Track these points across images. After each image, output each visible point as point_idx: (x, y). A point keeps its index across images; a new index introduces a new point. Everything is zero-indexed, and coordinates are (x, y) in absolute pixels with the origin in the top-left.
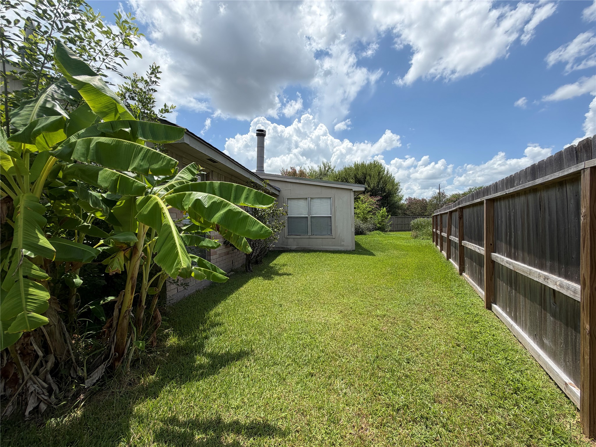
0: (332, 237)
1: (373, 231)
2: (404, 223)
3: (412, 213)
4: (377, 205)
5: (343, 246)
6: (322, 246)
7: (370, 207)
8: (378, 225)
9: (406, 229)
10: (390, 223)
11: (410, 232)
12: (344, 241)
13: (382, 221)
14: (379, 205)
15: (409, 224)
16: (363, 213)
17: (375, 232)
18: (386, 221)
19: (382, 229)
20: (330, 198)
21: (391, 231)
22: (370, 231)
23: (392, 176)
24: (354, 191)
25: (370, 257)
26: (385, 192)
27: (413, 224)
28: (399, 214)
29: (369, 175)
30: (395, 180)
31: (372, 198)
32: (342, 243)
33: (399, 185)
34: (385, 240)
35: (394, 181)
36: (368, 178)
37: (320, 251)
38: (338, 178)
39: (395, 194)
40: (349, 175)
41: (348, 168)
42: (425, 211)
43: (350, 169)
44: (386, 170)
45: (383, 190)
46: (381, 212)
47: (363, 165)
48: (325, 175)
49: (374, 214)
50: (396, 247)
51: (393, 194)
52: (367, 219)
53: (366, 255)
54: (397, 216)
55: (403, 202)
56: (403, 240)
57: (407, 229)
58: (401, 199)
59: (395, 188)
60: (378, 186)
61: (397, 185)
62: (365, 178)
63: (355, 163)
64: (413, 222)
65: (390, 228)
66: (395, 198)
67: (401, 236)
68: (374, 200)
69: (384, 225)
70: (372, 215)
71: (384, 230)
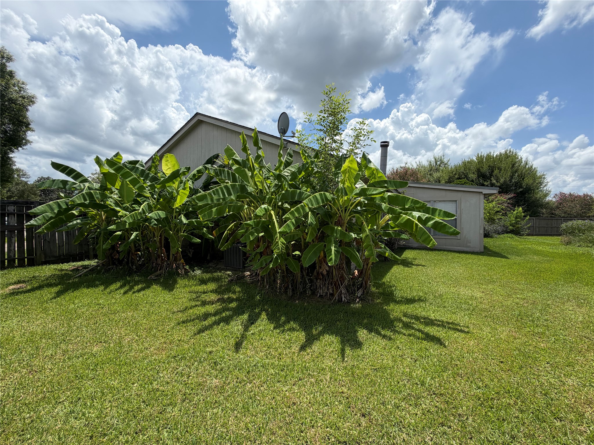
0: (457, 238)
1: (503, 233)
2: (550, 226)
3: (565, 213)
4: (508, 203)
5: (469, 247)
6: (445, 246)
7: (499, 207)
8: (511, 227)
9: (553, 233)
10: (528, 225)
11: (560, 237)
12: (470, 243)
13: (517, 223)
14: (512, 204)
15: (558, 228)
16: (489, 213)
17: (506, 235)
18: (523, 223)
19: (516, 232)
20: (456, 201)
21: (528, 235)
22: (499, 234)
23: (533, 168)
24: (485, 194)
25: (503, 260)
26: (521, 187)
27: (565, 227)
28: (543, 214)
29: (498, 168)
30: (538, 172)
31: (501, 196)
32: (468, 244)
33: (544, 178)
34: (521, 245)
35: (535, 173)
36: (496, 172)
37: (444, 250)
38: (454, 173)
39: (538, 189)
40: (469, 169)
41: (468, 162)
42: (589, 210)
43: (471, 162)
44: (524, 160)
45: (518, 185)
46: (515, 212)
47: (489, 157)
48: (437, 170)
49: (505, 215)
50: (536, 253)
51: (534, 190)
52: (494, 220)
53: (498, 257)
54: (539, 216)
55: (550, 199)
56: (548, 246)
57: (556, 233)
58: (546, 195)
59: (537, 182)
60: (511, 181)
61: (540, 177)
62: (493, 172)
63: (478, 155)
64: (563, 226)
65: (527, 231)
66: (537, 193)
67: (545, 241)
68: (504, 198)
69: (518, 227)
70: (503, 215)
71: (519, 233)
